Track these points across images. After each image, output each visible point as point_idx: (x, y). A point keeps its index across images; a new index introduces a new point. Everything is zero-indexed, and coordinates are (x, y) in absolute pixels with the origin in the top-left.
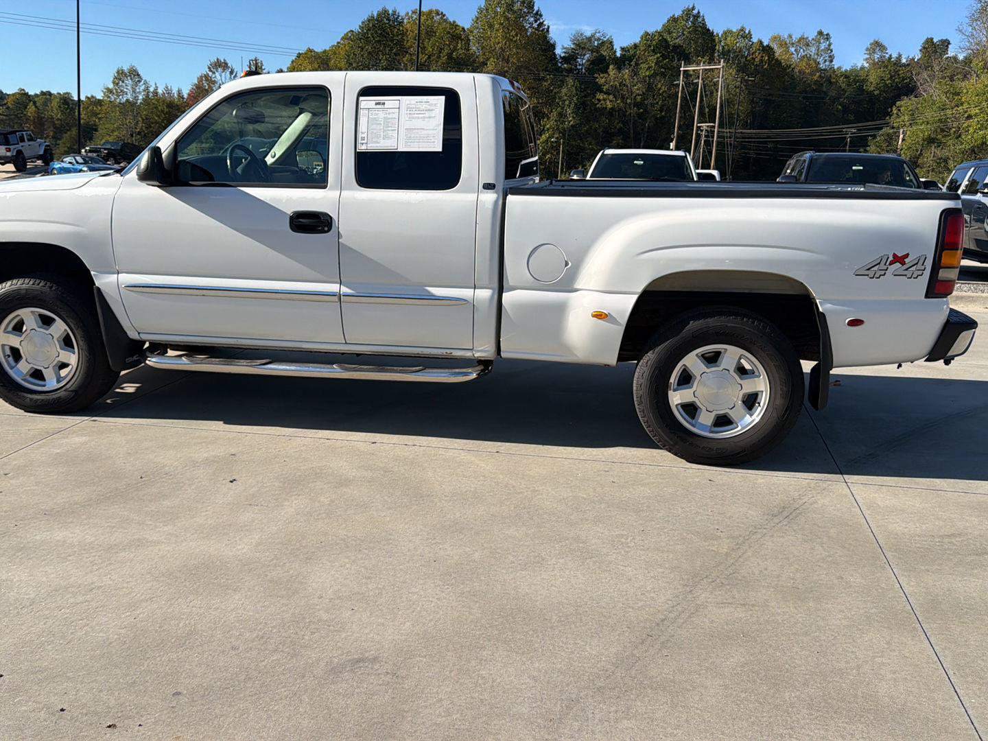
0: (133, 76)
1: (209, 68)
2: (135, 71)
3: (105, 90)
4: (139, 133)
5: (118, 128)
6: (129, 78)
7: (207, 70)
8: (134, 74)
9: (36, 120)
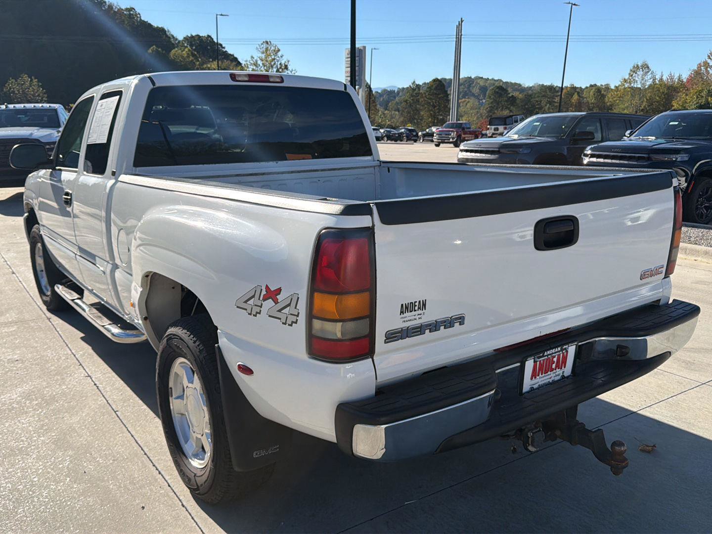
0: (644, 68)
1: (709, 56)
2: (646, 64)
3: (622, 81)
4: (642, 110)
5: (627, 107)
6: (641, 70)
7: (707, 58)
8: (646, 67)
9: (577, 105)
